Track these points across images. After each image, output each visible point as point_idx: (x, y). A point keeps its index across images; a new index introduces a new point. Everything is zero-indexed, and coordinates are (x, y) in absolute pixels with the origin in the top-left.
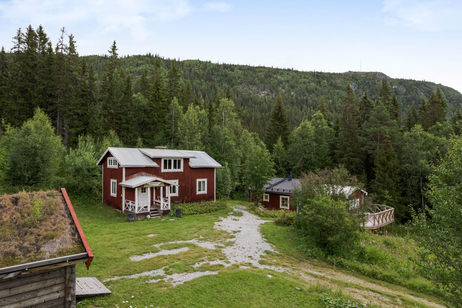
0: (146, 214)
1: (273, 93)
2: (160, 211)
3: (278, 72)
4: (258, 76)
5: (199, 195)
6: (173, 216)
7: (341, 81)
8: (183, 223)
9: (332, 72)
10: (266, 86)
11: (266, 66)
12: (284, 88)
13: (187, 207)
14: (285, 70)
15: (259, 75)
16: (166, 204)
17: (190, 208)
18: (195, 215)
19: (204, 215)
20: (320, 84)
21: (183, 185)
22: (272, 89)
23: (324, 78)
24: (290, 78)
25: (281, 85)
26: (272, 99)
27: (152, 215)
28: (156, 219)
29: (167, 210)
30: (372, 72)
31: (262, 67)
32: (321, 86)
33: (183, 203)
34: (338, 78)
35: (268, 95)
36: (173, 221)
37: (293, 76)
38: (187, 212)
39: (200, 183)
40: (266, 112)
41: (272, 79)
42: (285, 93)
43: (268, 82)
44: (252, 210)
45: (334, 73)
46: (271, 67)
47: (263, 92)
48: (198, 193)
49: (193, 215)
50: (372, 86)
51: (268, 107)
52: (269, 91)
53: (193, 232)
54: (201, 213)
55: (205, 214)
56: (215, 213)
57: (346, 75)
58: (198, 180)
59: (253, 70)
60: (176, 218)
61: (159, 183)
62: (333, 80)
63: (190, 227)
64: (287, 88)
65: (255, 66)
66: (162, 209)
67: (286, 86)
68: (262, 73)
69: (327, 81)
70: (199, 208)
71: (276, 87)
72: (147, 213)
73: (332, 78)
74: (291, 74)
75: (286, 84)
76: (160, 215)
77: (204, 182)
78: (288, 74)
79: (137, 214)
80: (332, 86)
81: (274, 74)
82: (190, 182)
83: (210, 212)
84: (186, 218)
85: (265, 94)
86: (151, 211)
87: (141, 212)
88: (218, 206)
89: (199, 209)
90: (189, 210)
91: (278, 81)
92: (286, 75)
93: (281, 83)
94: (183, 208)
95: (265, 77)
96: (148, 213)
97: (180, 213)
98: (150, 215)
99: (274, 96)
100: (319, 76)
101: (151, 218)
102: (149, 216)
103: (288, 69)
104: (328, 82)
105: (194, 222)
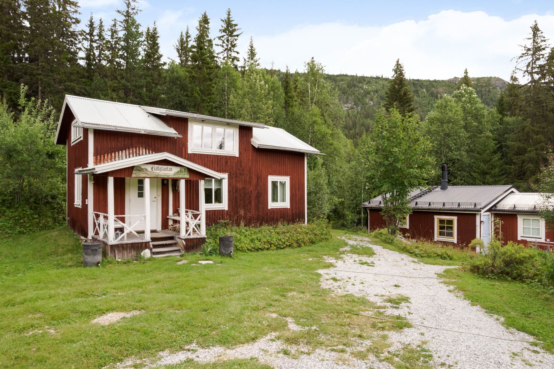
0: (139, 247)
1: (359, 106)
2: (179, 240)
3: (365, 80)
4: (339, 86)
5: (273, 210)
6: (211, 253)
7: (445, 89)
8: (233, 272)
9: (432, 79)
10: (350, 97)
11: (349, 74)
12: (372, 100)
13: (247, 233)
14: (373, 78)
15: (340, 84)
16: (193, 223)
17: (253, 237)
18: (265, 252)
19: (286, 253)
20: (417, 93)
21: (240, 186)
22: (357, 101)
23: (423, 86)
24: (379, 87)
25: (368, 96)
26: (357, 114)
27: (154, 250)
28: (165, 259)
29: (197, 239)
30: (485, 77)
31: (343, 75)
32: (419, 96)
33: (238, 225)
34: (440, 86)
35: (352, 108)
36: (206, 266)
37: (383, 85)
38: (246, 243)
39: (274, 184)
40: (351, 129)
41: (357, 89)
42: (374, 105)
43: (352, 93)
44: (388, 243)
45: (435, 80)
46: (355, 75)
47: (346, 105)
48: (271, 205)
49: (260, 252)
50: (485, 94)
51: (353, 123)
52: (353, 103)
53: (262, 304)
54: (278, 248)
55: (288, 250)
56: (310, 248)
57: (451, 82)
58: (271, 179)
59: (332, 79)
60: (219, 259)
61: (175, 169)
62: (434, 89)
63: (252, 285)
64: (375, 99)
65: (335, 74)
66: (183, 234)
67: (375, 97)
68: (344, 82)
69: (426, 90)
70: (275, 236)
71: (363, 99)
72: (142, 243)
73: (433, 86)
74: (381, 83)
75: (375, 94)
76: (179, 251)
77: (283, 184)
78: (376, 83)
79: (112, 246)
80: (432, 96)
81: (359, 83)
82: (254, 181)
83: (300, 246)
84: (245, 257)
85: (348, 107)
86: (153, 239)
87: (126, 241)
88: (315, 235)
89: (274, 239)
90: (252, 241)
91: (364, 91)
92: (375, 84)
93: (368, 94)
94: (238, 236)
95: (348, 87)
96: (145, 245)
97: (229, 246)
98: (151, 250)
99: (360, 110)
100: (416, 84)
101: (154, 256)
102: (147, 253)
103: (377, 77)
104: (428, 92)
105: (265, 268)
